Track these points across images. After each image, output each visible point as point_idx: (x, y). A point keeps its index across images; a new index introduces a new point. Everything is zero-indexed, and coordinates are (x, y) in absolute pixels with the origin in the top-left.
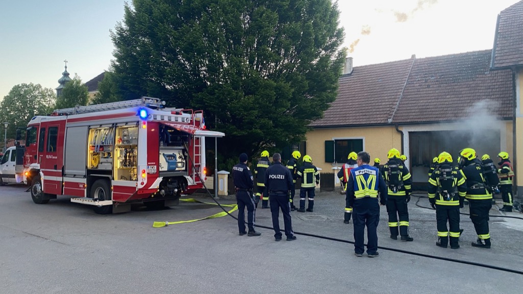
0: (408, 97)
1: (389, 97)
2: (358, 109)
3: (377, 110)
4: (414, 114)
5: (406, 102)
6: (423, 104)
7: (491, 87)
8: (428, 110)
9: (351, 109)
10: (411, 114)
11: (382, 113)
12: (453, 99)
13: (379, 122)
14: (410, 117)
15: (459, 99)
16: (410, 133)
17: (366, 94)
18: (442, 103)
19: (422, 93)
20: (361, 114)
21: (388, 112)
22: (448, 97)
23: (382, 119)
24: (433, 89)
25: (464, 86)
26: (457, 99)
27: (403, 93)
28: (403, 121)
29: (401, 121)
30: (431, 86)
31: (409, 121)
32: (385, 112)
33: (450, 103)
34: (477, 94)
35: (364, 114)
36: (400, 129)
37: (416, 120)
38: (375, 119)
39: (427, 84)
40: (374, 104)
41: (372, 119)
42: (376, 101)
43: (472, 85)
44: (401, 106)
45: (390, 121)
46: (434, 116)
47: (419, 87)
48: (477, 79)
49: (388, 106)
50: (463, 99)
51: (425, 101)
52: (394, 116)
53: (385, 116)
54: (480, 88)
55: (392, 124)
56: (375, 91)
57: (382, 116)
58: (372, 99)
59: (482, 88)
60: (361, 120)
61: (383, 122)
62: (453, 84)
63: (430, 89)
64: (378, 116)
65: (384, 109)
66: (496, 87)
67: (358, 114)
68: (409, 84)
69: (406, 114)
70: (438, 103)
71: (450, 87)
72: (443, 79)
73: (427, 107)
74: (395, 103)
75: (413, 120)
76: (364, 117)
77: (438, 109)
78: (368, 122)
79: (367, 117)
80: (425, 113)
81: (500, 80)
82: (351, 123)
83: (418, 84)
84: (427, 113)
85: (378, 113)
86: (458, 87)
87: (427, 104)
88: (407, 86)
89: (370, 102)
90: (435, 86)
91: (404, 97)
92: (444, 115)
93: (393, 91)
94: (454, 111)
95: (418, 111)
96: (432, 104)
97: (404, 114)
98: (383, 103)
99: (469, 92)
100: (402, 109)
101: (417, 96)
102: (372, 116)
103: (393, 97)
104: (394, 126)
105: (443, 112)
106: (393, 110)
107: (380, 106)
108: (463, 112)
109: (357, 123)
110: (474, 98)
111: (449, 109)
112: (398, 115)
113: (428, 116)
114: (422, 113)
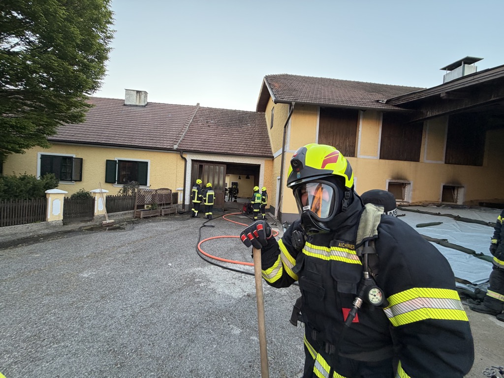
0: (193, 131)
1: (176, 129)
2: (147, 133)
3: (165, 137)
4: (197, 144)
5: (191, 135)
6: (205, 138)
7: (253, 134)
8: (209, 143)
10: (195, 144)
12: (228, 138)
13: (165, 147)
14: (194, 146)
15: (232, 138)
16: (192, 160)
17: (156, 123)
18: (219, 139)
19: (204, 130)
20: (148, 138)
21: (174, 140)
22: (224, 135)
23: (168, 144)
24: (213, 129)
25: (235, 130)
26: (230, 138)
27: (189, 127)
28: (189, 149)
29: (185, 148)
30: (211, 126)
31: (192, 149)
32: (172, 140)
33: (226, 140)
34: (244, 137)
35: (151, 138)
36: (184, 156)
37: (199, 149)
38: (161, 144)
39: (208, 124)
40: (162, 132)
41: (159, 144)
42: (165, 130)
43: (240, 131)
44: (186, 137)
45: (175, 147)
46: (214, 148)
47: (202, 125)
48: (243, 127)
49: (175, 135)
50: (235, 138)
51: (206, 136)
52: (180, 144)
53: (171, 142)
55: (177, 150)
56: (164, 122)
57: (168, 142)
58: (162, 128)
59: (247, 133)
61: (168, 147)
62: (227, 128)
63: (210, 128)
64: (165, 142)
65: (171, 137)
66: (256, 134)
67: (145, 138)
69: (190, 144)
70: (217, 139)
71: (225, 129)
72: (220, 123)
73: (208, 140)
74: (181, 133)
75: (196, 149)
76: (151, 141)
77: (216, 144)
78: (154, 146)
79: (154, 141)
80: (206, 145)
82: (136, 145)
83: (201, 123)
84: (208, 145)
86: (230, 130)
87: (208, 138)
88: (193, 123)
89: (158, 130)
90: (214, 127)
91: (190, 130)
92: (222, 149)
93: (180, 125)
94: (229, 147)
95: (200, 142)
96: (212, 139)
97: (188, 143)
98: (171, 133)
99: (238, 135)
100: (187, 139)
101: (200, 131)
102: (158, 141)
103: (180, 129)
104: (179, 152)
105: (221, 146)
106: (179, 138)
107: (168, 135)
108: (236, 147)
109: (143, 145)
110: (243, 139)
111: (225, 144)
112: (183, 143)
113: (209, 147)
114: (204, 145)
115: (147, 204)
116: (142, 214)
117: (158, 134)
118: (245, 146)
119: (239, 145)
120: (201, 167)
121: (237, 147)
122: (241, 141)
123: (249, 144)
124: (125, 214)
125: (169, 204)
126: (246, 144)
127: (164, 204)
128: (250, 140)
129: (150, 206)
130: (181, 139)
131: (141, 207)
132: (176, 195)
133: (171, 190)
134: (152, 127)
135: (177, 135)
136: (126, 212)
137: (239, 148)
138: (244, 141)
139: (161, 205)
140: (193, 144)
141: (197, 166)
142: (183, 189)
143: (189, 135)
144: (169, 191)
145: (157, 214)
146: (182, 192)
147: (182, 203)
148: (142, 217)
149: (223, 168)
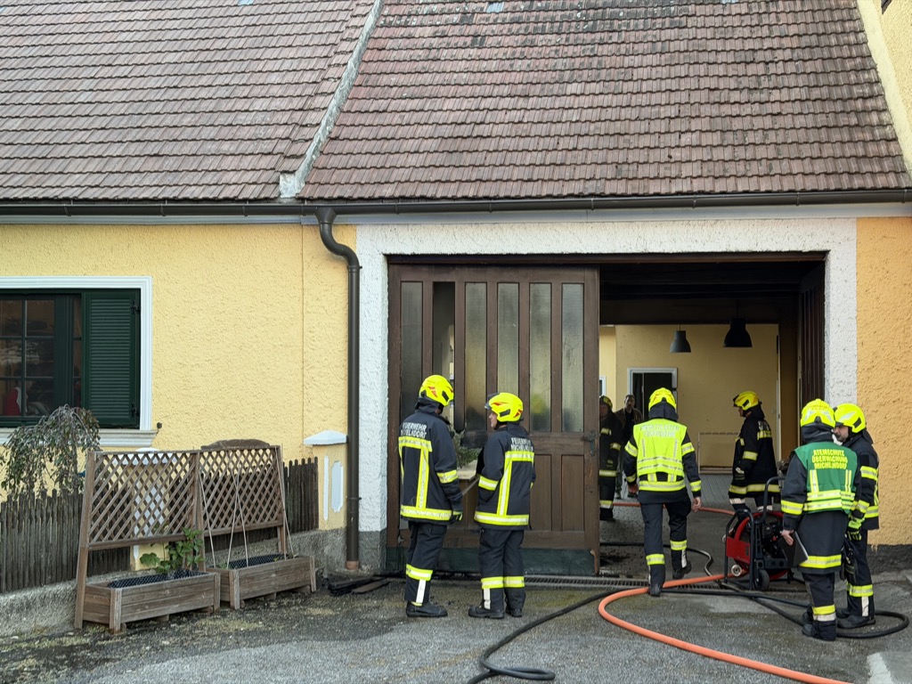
0: (385, 80)
1: (290, 77)
2: (124, 122)
3: (225, 133)
4: (413, 160)
5: (374, 106)
6: (460, 117)
7: (760, 56)
8: (483, 144)
9: (83, 123)
10: (401, 159)
11: (250, 147)
12: (599, 100)
13: (229, 192)
14: (397, 175)
15: (624, 100)
16: (393, 260)
17: (171, 58)
18: (547, 116)
19: (449, 66)
20: (134, 149)
21: (282, 147)
22: (572, 88)
23: (248, 177)
24: (501, 53)
25: (639, 48)
26: (616, 100)
27: (361, 61)
28: (366, 192)
29: (347, 192)
30: (489, 41)
31: (387, 191)
32: (267, 146)
33: (587, 114)
34: (705, 83)
35: (152, 148)
36: (342, 237)
37: (429, 191)
38: (209, 178)
39: (471, 30)
40: (211, 105)
41: (196, 178)
42: (223, 92)
43: (673, 46)
44: (349, 119)
45: (290, 188)
46: (517, 173)
47: (435, 42)
48: (691, 22)
49: (284, 118)
50: (643, 99)
51: (466, 104)
52: (314, 167)
53: (265, 162)
54: (712, 58)
55: (302, 208)
56: (219, 44)
57: (247, 162)
58: (204, 80)
59: (722, 57)
60: (131, 179)
61: (251, 192)
62: (589, 37)
63: (485, 53)
64: (229, 163)
65: (261, 132)
66: (780, 55)
67: (115, 150)
68: (389, 26)
69: (375, 161)
70: (529, 116)
71: (578, 50)
72: (542, 14)
73: (479, 130)
74: (318, 102)
75: (409, 191)
76: (152, 164)
77: (531, 143)
78: (170, 193)
79: (170, 164)
80: (468, 159)
81: (793, 30)
82: (69, 193)
83: (429, 31)
84: (478, 158)
85: (226, 147)
86: (612, 48)
87: (478, 116)
88: (379, 32)
89: (187, 94)
90: (507, 41)
91: (365, 80)
92: (566, 172)
93: (308, 52)
94: (612, 156)
95: (431, 145)
96: (500, 116)
97: (363, 161)
98: (258, 104)
99: (664, 72)
100: (355, 132)
101: (427, 78)
102: (192, 163)
103: (308, 77)
104: (313, 219)
105: (559, 157)
106: (306, 132)
107: (242, 118)
108: (655, 156)
109: (110, 194)
110: (695, 97)
111: (584, 142)
112: (334, 161)
113: (484, 173)
114: (454, 159)
115: (143, 542)
116: (117, 605)
117: (187, 120)
118: (715, 139)
119: (672, 140)
120: (444, 293)
121: (662, 155)
122: (686, 111)
123: (737, 124)
124: (27, 607)
125: (270, 533)
126: (719, 124)
127: (238, 535)
128: (744, 96)
129: (161, 553)
130: (320, 135)
131: (112, 558)
132: (304, 477)
133: (275, 450)
134: (153, 83)
135: (297, 116)
136: (30, 594)
137: (676, 154)
138: (706, 110)
139: (221, 541)
140: (393, 160)
141: (418, 290)
142: (342, 437)
143: (365, 105)
144: (267, 457)
145: (203, 600)
146: (342, 453)
147: (340, 523)
148: (117, 619)
149: (577, 294)
